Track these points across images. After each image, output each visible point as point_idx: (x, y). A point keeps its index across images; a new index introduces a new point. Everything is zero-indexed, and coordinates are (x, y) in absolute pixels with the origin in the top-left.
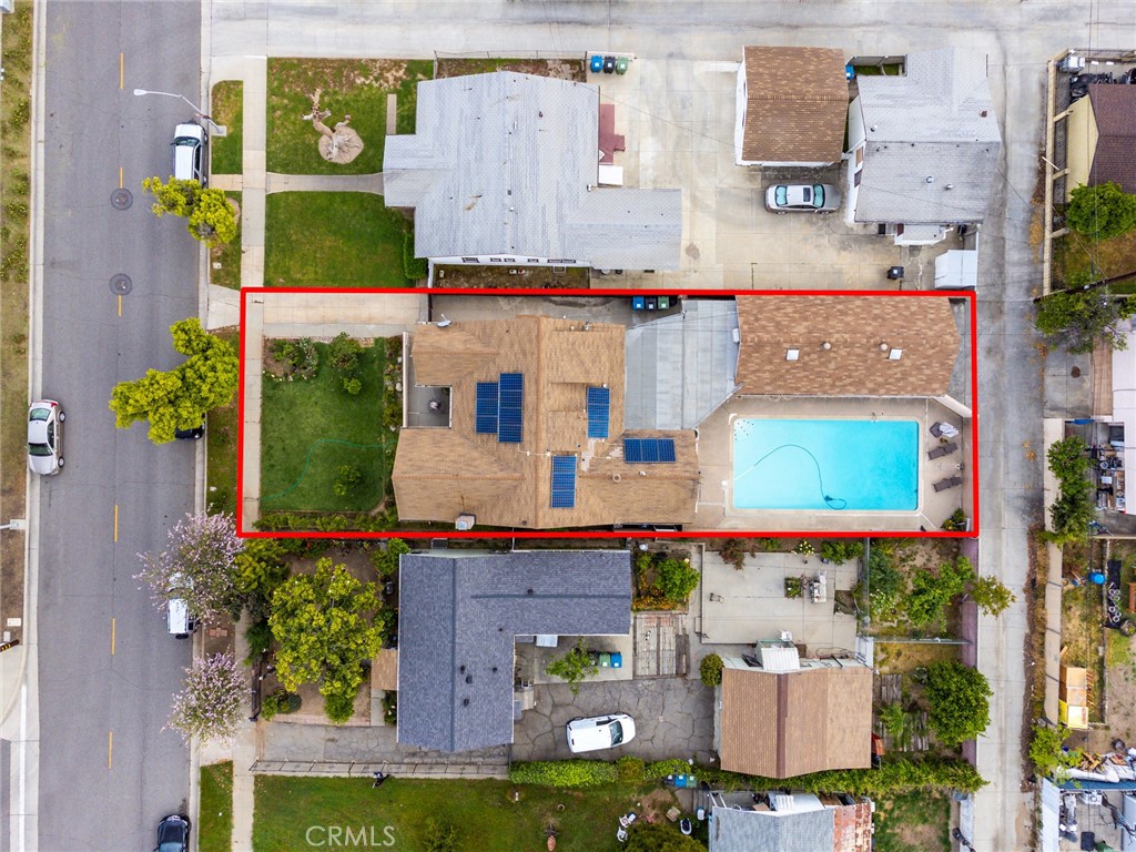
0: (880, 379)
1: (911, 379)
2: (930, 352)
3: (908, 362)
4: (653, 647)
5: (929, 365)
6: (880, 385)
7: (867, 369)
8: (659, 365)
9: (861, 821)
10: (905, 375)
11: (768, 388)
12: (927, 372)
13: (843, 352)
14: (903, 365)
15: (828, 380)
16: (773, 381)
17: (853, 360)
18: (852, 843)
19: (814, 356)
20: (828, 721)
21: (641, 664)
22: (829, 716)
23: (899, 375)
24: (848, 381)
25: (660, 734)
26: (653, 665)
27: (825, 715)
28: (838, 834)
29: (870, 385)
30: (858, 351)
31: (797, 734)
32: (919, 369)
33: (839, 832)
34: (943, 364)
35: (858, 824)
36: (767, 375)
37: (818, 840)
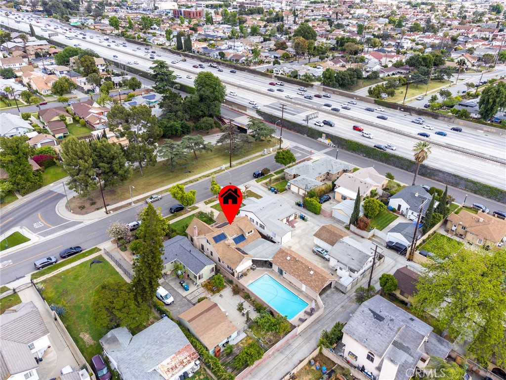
0: (304, 278)
1: (312, 283)
2: (320, 278)
3: (314, 277)
4: (196, 295)
5: (318, 281)
6: (304, 280)
7: (303, 273)
8: (261, 246)
9: (192, 356)
10: (311, 281)
11: (278, 264)
12: (317, 283)
13: (300, 264)
14: (312, 277)
15: (292, 270)
16: (281, 263)
17: (301, 268)
18: (183, 358)
19: (293, 262)
20: (213, 329)
21: (190, 296)
22: (215, 328)
23: (309, 280)
24: (297, 273)
25: (174, 311)
26: (192, 298)
27: (214, 327)
28: (183, 350)
29: (301, 278)
30: (304, 267)
31: (204, 320)
32: (315, 281)
33: (184, 350)
34: (322, 283)
35: (190, 356)
36: (280, 260)
37: (177, 343)
